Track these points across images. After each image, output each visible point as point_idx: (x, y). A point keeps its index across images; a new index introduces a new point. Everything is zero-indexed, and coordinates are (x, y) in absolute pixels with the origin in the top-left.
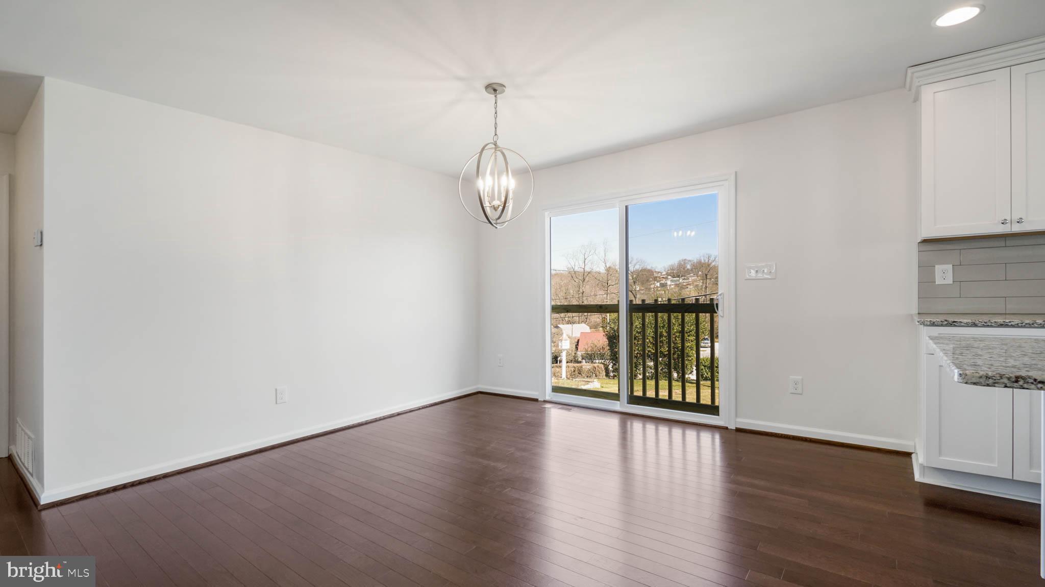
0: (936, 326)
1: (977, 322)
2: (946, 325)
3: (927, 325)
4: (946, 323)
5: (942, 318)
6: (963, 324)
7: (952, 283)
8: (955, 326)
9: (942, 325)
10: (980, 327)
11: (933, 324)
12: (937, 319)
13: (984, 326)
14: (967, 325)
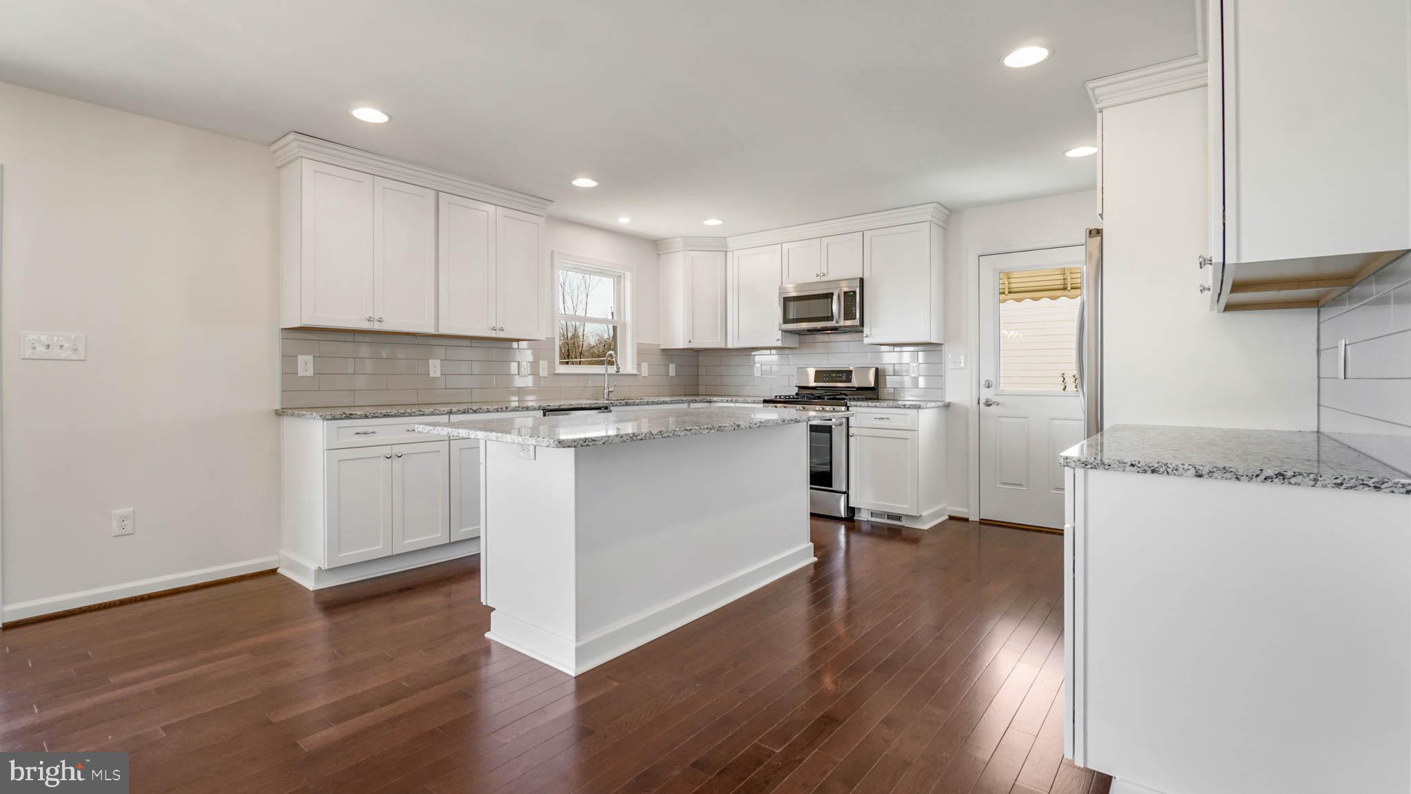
0: (337, 419)
1: (368, 414)
2: (345, 419)
3: (328, 420)
4: (344, 416)
5: (340, 411)
6: (357, 416)
7: (312, 375)
8: (352, 418)
9: (341, 419)
10: (370, 418)
11: (334, 418)
12: (337, 412)
13: (373, 417)
14: (361, 417)
